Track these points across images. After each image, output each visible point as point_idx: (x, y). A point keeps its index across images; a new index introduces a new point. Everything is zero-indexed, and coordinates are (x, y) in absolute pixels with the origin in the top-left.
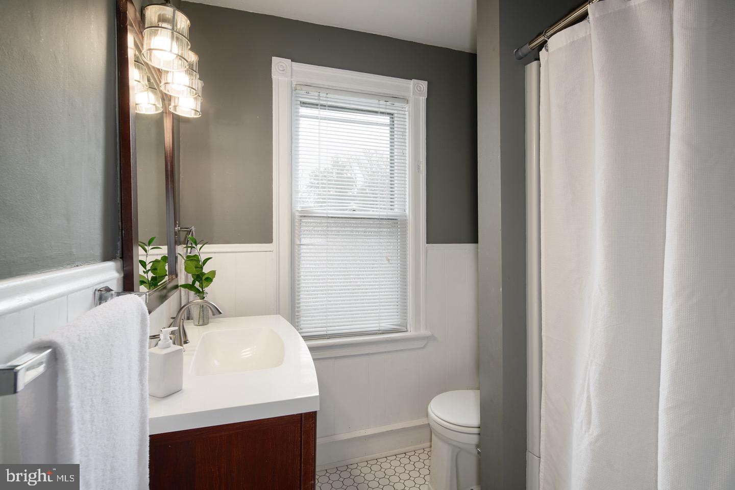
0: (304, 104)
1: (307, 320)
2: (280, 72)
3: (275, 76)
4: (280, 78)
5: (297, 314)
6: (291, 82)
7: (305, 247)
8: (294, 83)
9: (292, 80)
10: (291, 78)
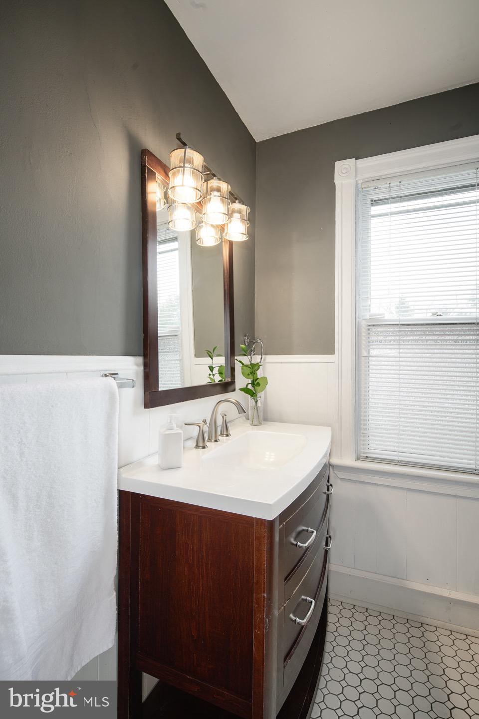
0: (375, 202)
1: (376, 440)
2: (344, 175)
3: (338, 180)
4: (344, 182)
5: (362, 431)
6: (356, 181)
7: (374, 359)
8: (360, 182)
9: (357, 179)
10: (356, 177)
